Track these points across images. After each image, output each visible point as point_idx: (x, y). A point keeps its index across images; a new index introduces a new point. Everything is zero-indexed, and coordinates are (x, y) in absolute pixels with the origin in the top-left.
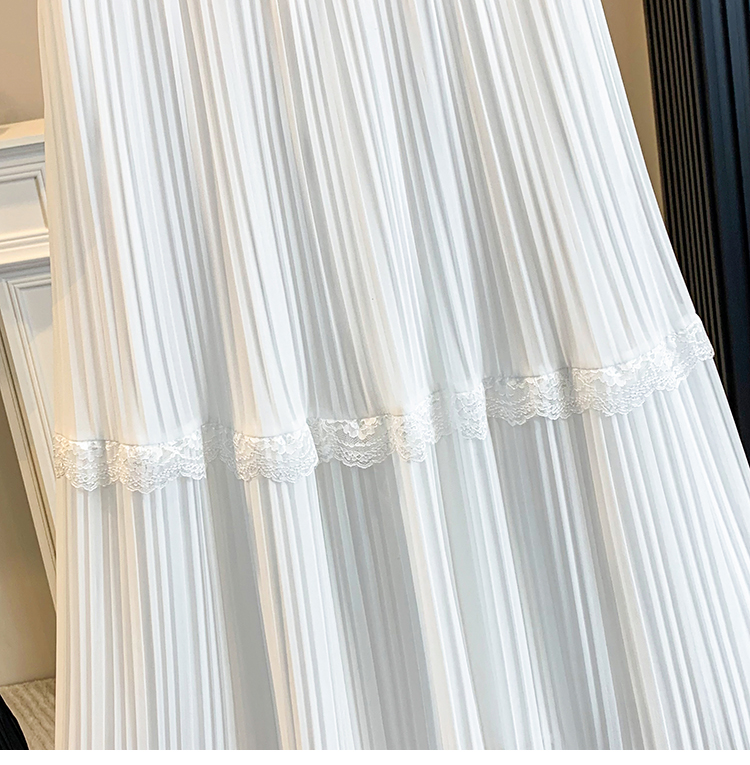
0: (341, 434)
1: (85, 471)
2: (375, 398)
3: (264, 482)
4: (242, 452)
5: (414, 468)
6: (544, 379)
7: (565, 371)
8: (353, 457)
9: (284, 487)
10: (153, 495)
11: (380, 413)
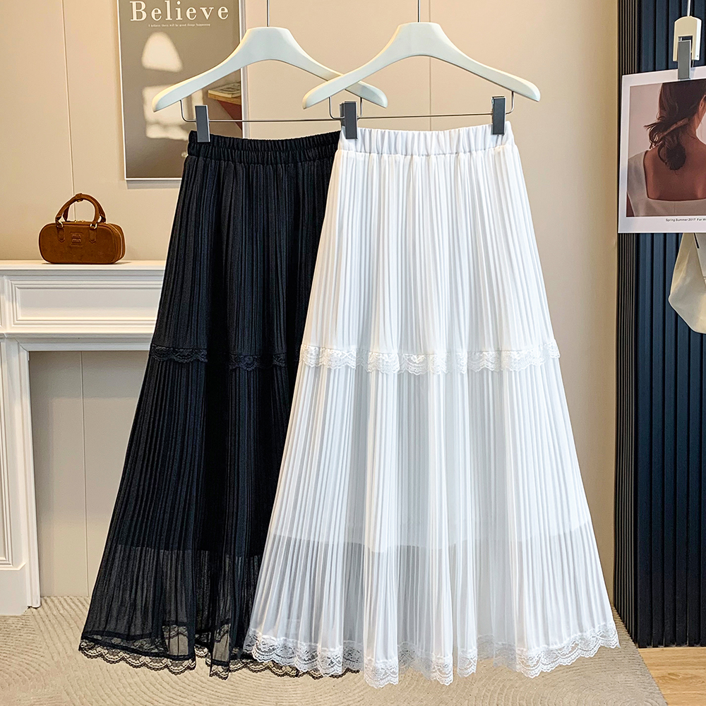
0: (410, 360)
1: (311, 358)
2: (425, 348)
3: (377, 371)
4: (370, 360)
5: (435, 377)
6: (490, 354)
7: (499, 351)
8: (412, 369)
9: (385, 375)
10: (335, 370)
11: (426, 354)
